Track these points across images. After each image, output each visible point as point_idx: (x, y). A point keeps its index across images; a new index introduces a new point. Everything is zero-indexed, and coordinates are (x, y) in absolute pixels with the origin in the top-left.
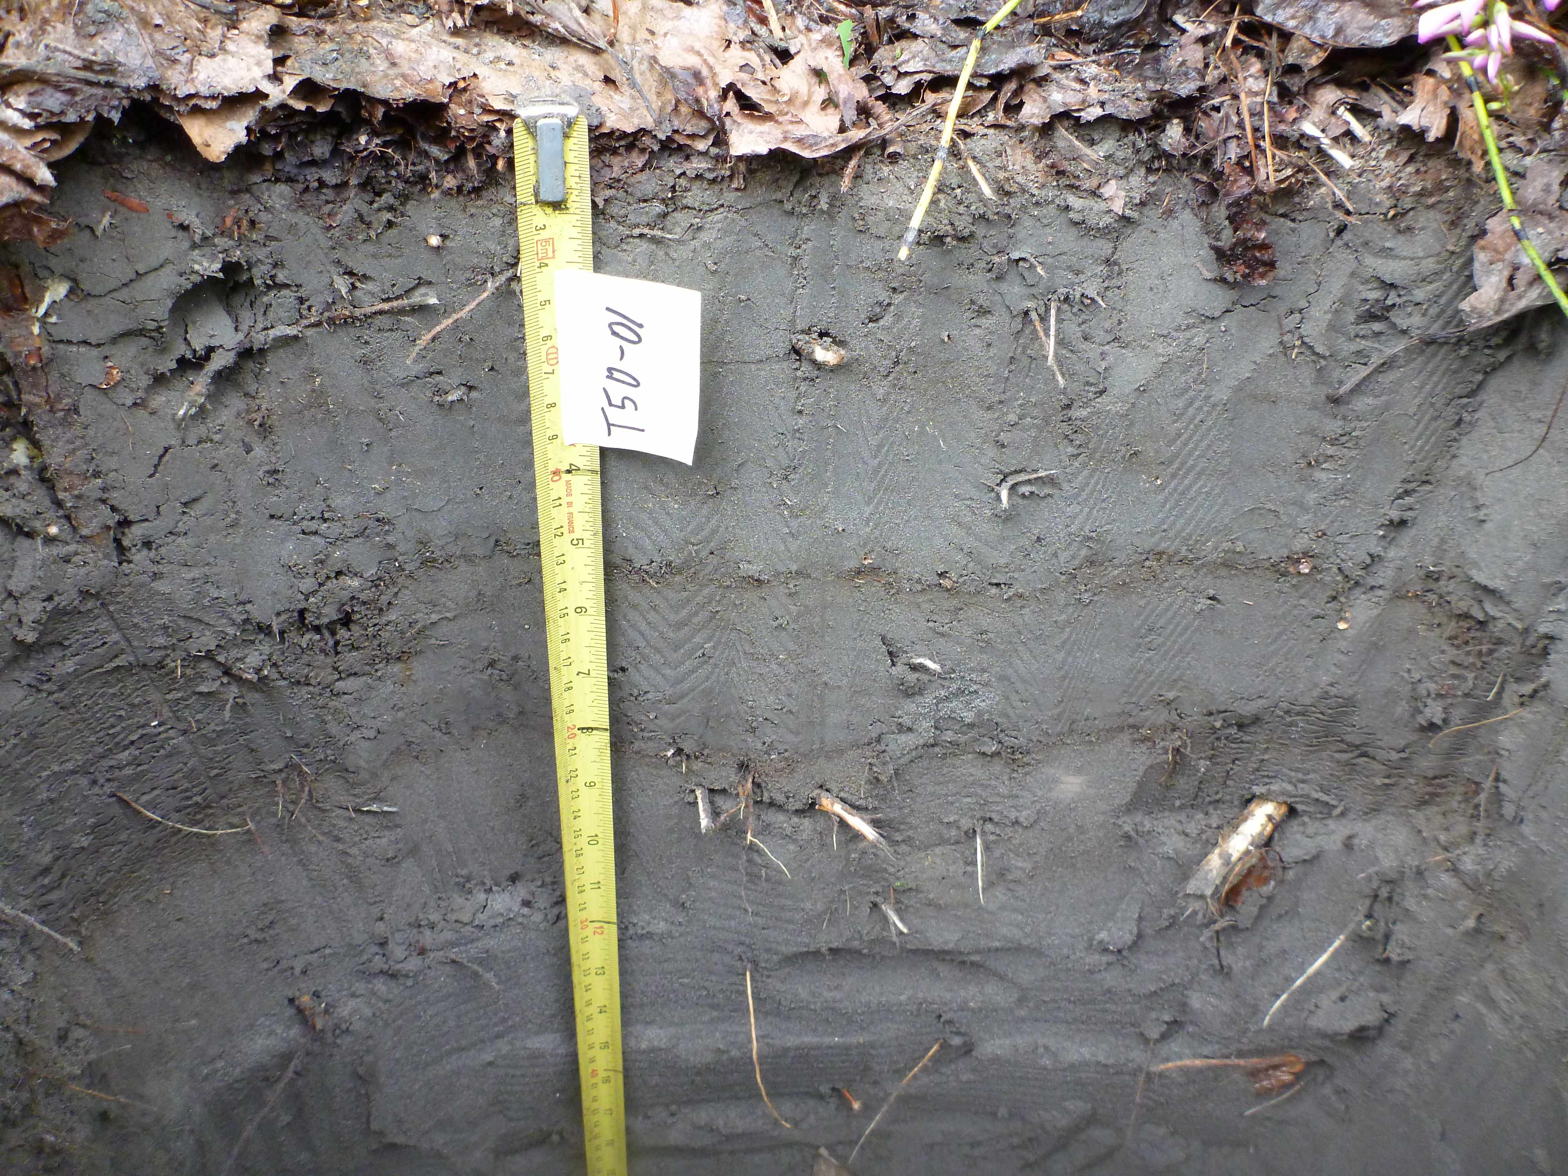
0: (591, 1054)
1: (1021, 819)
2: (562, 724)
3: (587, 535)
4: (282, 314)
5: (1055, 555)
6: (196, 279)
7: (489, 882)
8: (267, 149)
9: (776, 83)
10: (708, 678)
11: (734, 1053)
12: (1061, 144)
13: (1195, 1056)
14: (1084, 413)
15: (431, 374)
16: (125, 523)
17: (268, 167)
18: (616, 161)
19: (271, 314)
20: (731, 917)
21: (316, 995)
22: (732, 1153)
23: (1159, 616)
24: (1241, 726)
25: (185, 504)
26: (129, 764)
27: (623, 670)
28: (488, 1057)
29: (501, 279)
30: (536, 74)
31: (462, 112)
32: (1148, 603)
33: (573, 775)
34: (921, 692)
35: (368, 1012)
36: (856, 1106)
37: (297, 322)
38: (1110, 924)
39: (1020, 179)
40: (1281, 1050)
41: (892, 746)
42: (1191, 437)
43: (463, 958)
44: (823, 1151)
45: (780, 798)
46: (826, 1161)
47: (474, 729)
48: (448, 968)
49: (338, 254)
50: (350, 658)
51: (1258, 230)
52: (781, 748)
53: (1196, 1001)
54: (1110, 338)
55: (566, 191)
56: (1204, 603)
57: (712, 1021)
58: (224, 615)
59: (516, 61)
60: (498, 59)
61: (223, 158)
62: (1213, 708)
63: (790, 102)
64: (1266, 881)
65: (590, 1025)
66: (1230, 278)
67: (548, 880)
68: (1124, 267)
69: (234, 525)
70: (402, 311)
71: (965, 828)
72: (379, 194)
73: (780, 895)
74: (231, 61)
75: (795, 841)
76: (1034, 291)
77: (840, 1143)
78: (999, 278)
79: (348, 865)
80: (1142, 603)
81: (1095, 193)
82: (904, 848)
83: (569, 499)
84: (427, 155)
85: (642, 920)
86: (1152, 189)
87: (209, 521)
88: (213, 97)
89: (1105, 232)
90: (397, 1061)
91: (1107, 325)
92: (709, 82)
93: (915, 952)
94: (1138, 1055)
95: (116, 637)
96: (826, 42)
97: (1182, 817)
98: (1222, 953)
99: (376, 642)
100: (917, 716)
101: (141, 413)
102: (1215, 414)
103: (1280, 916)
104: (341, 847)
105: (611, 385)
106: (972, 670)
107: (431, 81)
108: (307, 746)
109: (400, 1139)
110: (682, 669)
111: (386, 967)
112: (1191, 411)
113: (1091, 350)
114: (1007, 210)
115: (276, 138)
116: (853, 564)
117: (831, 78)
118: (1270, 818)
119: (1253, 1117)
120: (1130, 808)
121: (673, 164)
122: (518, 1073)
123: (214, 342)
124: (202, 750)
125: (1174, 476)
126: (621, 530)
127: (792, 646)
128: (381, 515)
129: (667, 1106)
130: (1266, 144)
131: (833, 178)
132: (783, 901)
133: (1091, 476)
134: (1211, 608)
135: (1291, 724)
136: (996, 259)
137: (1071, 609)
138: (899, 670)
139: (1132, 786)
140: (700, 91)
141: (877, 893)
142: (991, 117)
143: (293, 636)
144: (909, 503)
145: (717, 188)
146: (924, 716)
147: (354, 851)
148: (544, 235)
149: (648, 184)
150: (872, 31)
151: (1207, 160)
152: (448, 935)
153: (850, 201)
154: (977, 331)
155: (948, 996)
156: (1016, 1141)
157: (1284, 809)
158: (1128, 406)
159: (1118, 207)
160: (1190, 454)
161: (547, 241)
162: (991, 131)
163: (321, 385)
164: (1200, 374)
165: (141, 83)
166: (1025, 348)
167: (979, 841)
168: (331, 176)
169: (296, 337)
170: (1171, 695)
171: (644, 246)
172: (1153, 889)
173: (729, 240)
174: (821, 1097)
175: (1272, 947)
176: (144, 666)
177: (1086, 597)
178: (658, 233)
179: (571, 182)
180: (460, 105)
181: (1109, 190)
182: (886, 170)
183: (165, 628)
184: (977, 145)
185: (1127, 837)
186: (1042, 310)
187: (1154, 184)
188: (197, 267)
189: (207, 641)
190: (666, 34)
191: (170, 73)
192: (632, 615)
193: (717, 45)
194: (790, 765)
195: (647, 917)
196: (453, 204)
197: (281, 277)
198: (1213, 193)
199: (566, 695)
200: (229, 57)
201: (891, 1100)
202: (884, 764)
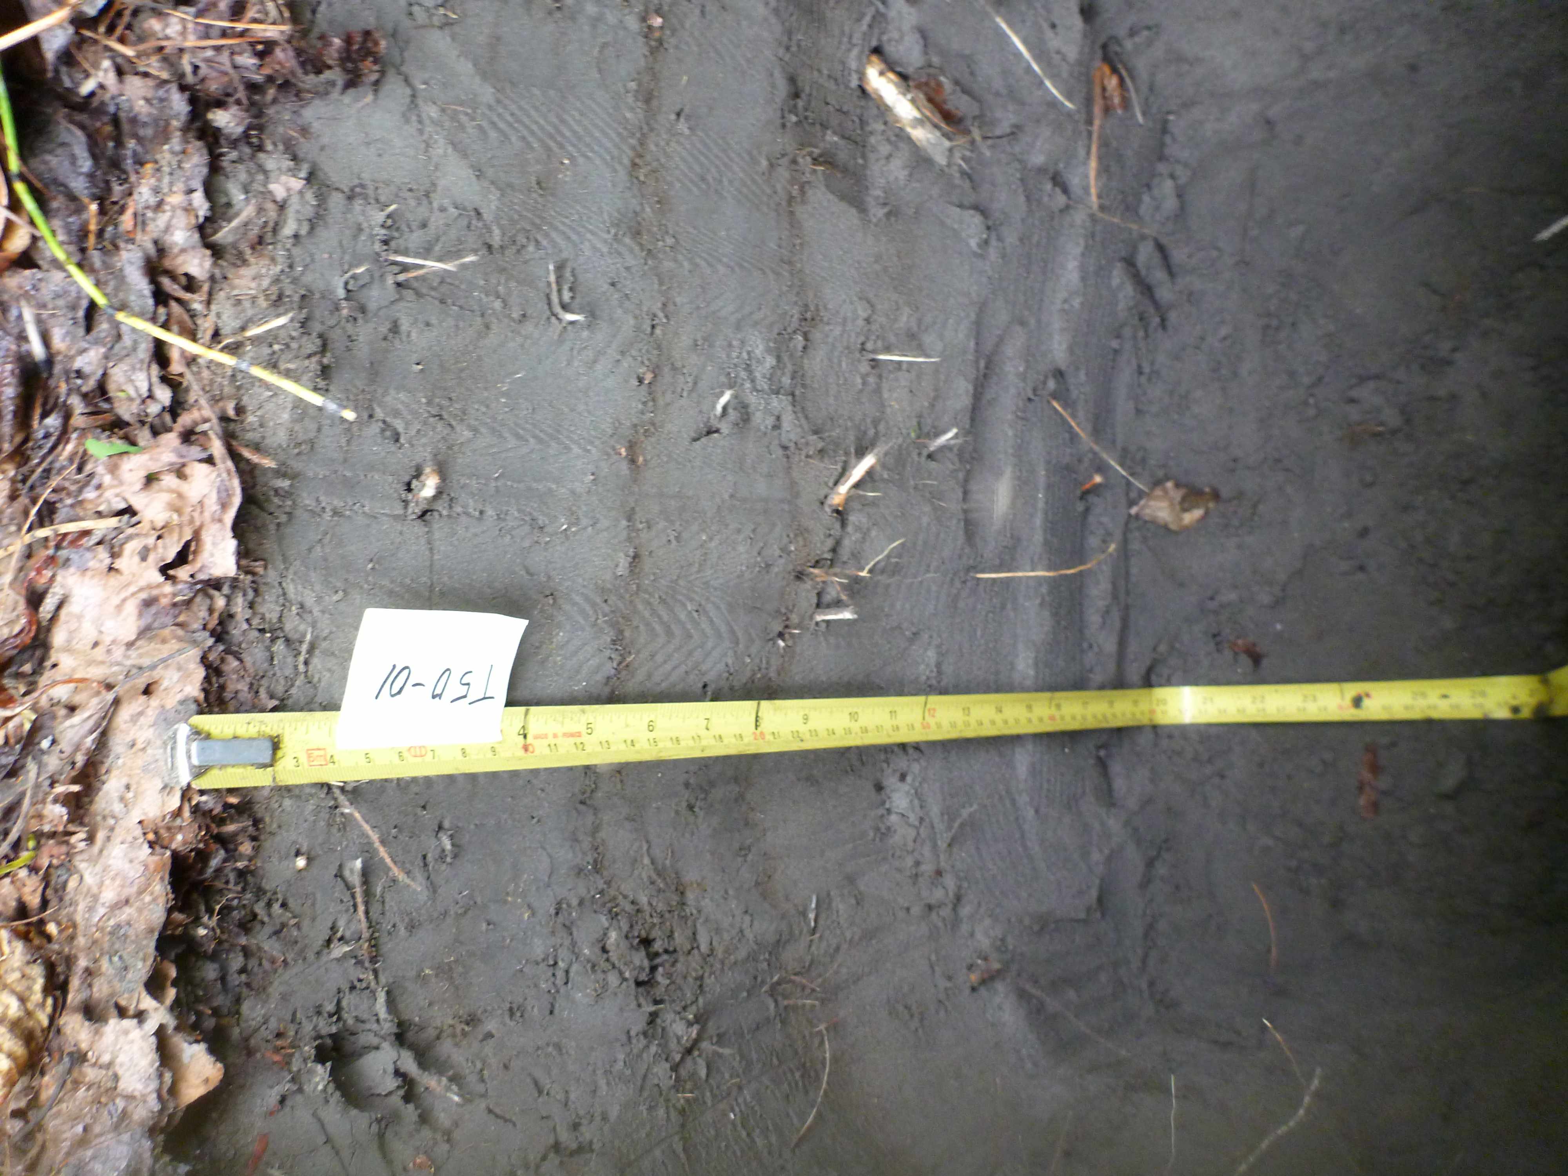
0: (1035, 720)
3: (584, 721)
4: (365, 1006)
5: (628, 269)
6: (331, 1086)
7: (881, 811)
8: (210, 1023)
9: (160, 524)
11: (1044, 590)
12: (230, 239)
13: (1085, 163)
14: (497, 232)
15: (426, 865)
16: (556, 1147)
17: (225, 1021)
18: (232, 687)
19: (365, 1016)
20: (929, 591)
21: (970, 968)
22: (1128, 593)
23: (690, 168)
24: (796, 95)
25: (540, 1092)
26: (767, 1137)
27: (705, 686)
28: (1030, 813)
29: (342, 798)
30: (140, 762)
31: (179, 837)
32: (679, 180)
33: (796, 735)
34: (745, 406)
35: (987, 922)
36: (1098, 479)
37: (373, 992)
38: (964, 235)
39: (266, 283)
40: (1089, 82)
41: (793, 436)
42: (527, 127)
43: (947, 836)
44: (1134, 510)
45: (830, 543)
46: (1143, 508)
47: (746, 823)
48: (955, 850)
49: (311, 956)
50: (680, 939)
51: (330, 44)
52: (785, 540)
53: (1038, 159)
54: (425, 202)
55: (261, 737)
56: (682, 126)
57: (1015, 609)
58: (639, 1056)
59: (124, 781)
60: (122, 799)
61: (219, 1065)
62: (779, 122)
63: (178, 511)
64: (939, 85)
65: (1011, 721)
66: (374, 77)
67: (883, 756)
68: (356, 182)
69: (558, 1047)
70: (368, 894)
71: (868, 369)
72: (255, 916)
73: (915, 544)
74: (122, 1058)
75: (869, 530)
76: (377, 275)
77: (1127, 494)
78: (363, 310)
79: (860, 939)
80: (678, 185)
81: (282, 207)
82: (882, 427)
83: (550, 736)
84: (219, 871)
85: (925, 671)
86: (281, 147)
87: (555, 1071)
88: (161, 1076)
89: (322, 199)
90: (1030, 896)
91: (413, 203)
92: (155, 592)
93: (973, 420)
94: (1079, 217)
95: (657, 1153)
96: (113, 469)
97: (872, 156)
98: (998, 132)
99: (667, 915)
101: (457, 1135)
102: (507, 102)
103: (972, 74)
104: (844, 947)
105: (448, 696)
106: (728, 356)
107: (146, 866)
108: (755, 978)
109: (1094, 893)
110: (709, 631)
111: (950, 906)
112: (502, 125)
113: (437, 221)
114: (296, 298)
115: (199, 1014)
116: (624, 467)
117: (154, 467)
118: (882, 73)
119: (1144, 114)
120: (862, 209)
121: (238, 630)
122: (1045, 786)
123: (391, 1069)
124: (756, 1072)
125: (561, 146)
126: (579, 687)
127: (695, 527)
128: (552, 911)
129: (1082, 651)
130: (240, 26)
131: (257, 472)
132: (920, 543)
133: (556, 229)
134: (688, 118)
135: (799, 46)
136: (345, 312)
137: (680, 257)
138: (725, 428)
139: (843, 206)
140: (164, 601)
141: (919, 454)
142: (197, 306)
143: (659, 992)
144: (572, 410)
145: (262, 588)
146: (768, 404)
147: (848, 935)
148: (303, 759)
149: (255, 656)
150: (100, 420)
151: (253, 87)
152: (927, 851)
153: (282, 456)
154: (414, 335)
155: (1013, 391)
156: (1141, 334)
157: (874, 59)
158: (493, 189)
159: (297, 184)
160: (542, 128)
161: (309, 756)
162: (213, 307)
163: (431, 968)
164: (467, 114)
165: (147, 1144)
166: (433, 289)
168: (236, 962)
169: (388, 993)
170: (764, 163)
171: (316, 661)
172: (935, 191)
173: (313, 576)
174: (1087, 510)
175: (998, 84)
176: (683, 1126)
177: (670, 241)
178: (304, 648)
179: (252, 731)
180: (172, 839)
181: (278, 190)
182: (251, 419)
183: (650, 1109)
184: (229, 322)
185: (888, 215)
186: (396, 269)
187: (275, 144)
188: (320, 1087)
189: (662, 1072)
190: (101, 632)
191: (136, 1117)
192: (657, 678)
193: (114, 581)
195: (922, 667)
196: (268, 844)
197: (330, 1007)
198: (285, 85)
199: (726, 741)
200: (118, 1061)
201: (1096, 448)
202: (807, 444)
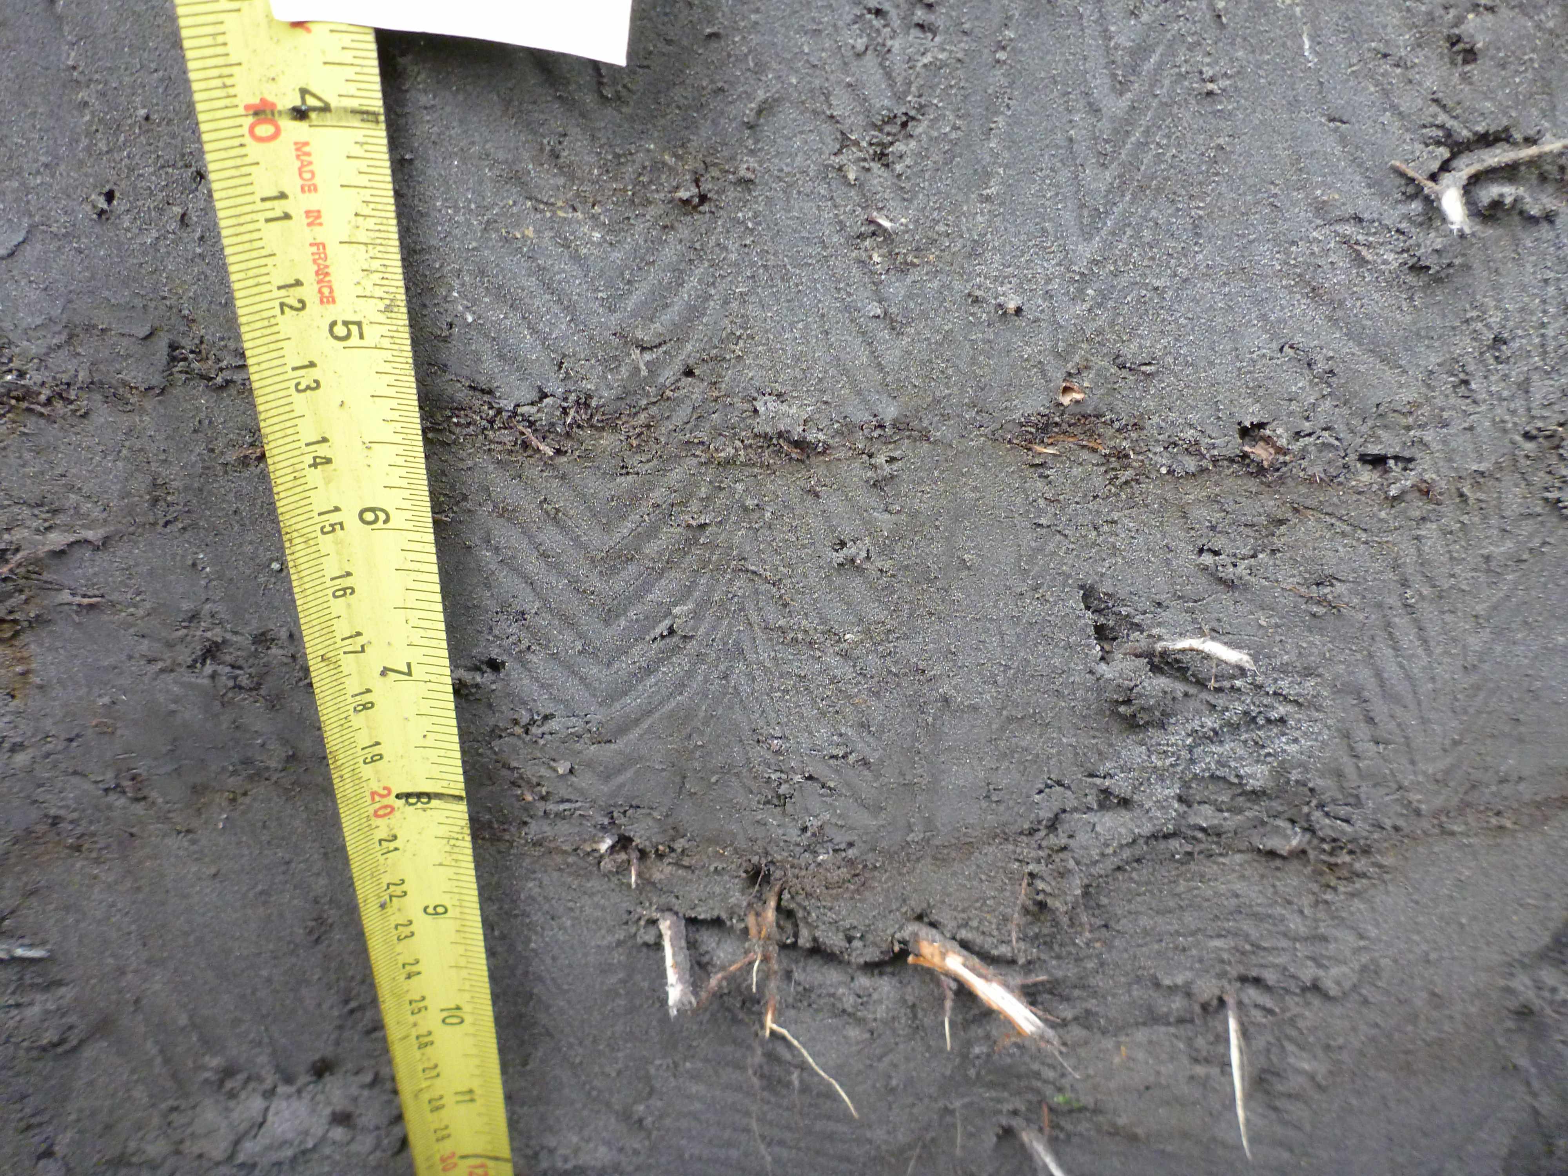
1: (1327, 983)
2: (356, 786)
3: (370, 311)
10: (681, 687)
33: (395, 892)
41: (1083, 837)
45: (834, 940)
52: (841, 839)
71: (1206, 997)
82: (1078, 1033)
83: (311, 201)
85: (567, 1143)
106: (1284, 669)
110: (624, 665)
116: (1033, 404)
126: (459, 302)
127: (874, 611)
141: (1015, 1113)
146: (1161, 774)
167: (1233, 1025)
185: (1526, 1013)
199: (358, 720)
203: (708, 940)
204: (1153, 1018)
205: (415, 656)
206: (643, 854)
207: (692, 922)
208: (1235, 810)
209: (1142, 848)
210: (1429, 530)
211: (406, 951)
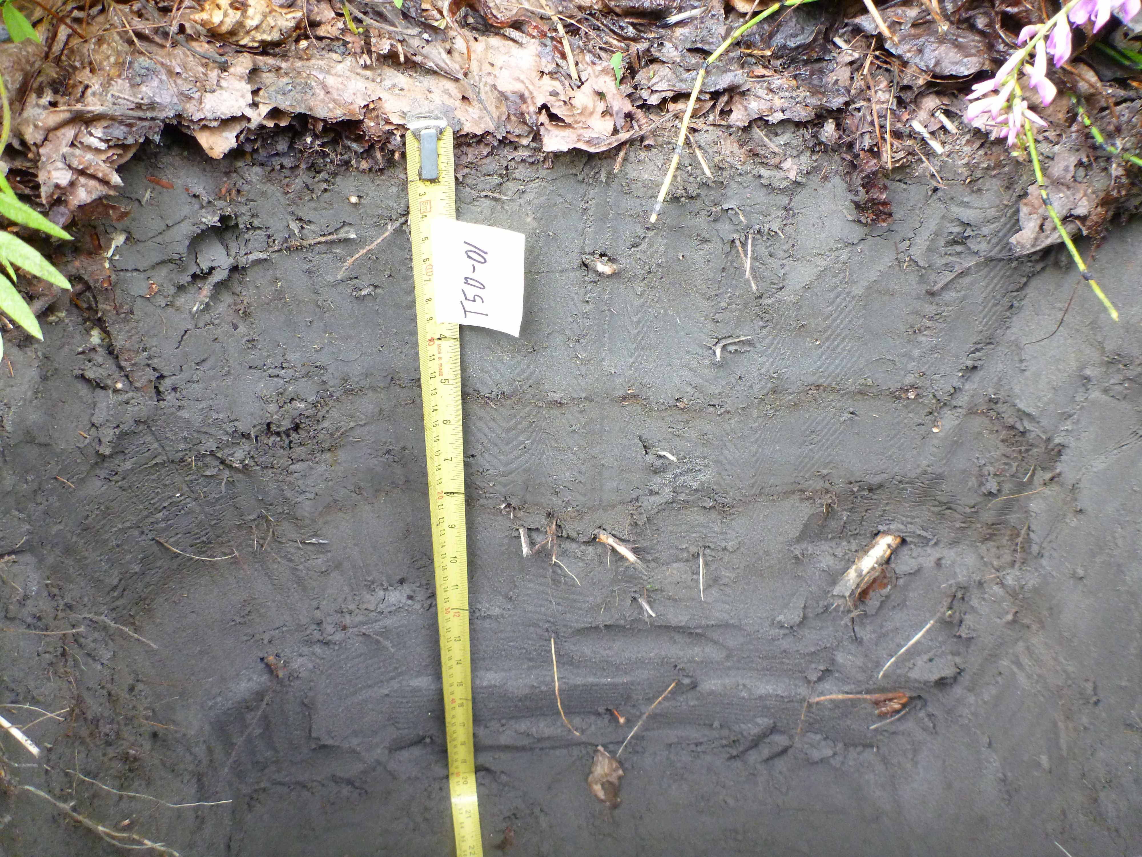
0: (451, 689)
1: (729, 547)
2: (434, 490)
3: (450, 377)
4: (256, 244)
5: (751, 387)
6: (204, 227)
7: (386, 584)
8: (248, 148)
9: (573, 101)
10: (527, 462)
11: (543, 688)
12: (755, 137)
13: (840, 692)
14: (770, 301)
15: (351, 279)
16: (162, 377)
17: (248, 157)
18: (470, 150)
19: (250, 245)
20: (541, 606)
21: (278, 655)
22: (542, 749)
23: (818, 424)
24: (870, 490)
25: (198, 364)
26: (163, 520)
27: (473, 456)
28: (386, 692)
29: (397, 224)
30: (419, 97)
31: (372, 124)
32: (810, 416)
33: (441, 521)
34: (664, 471)
35: (310, 666)
36: (622, 720)
37: (266, 250)
38: (786, 611)
39: (729, 159)
40: (894, 689)
41: (646, 503)
42: (838, 316)
43: (369, 632)
44: (600, 748)
45: (573, 534)
46: (602, 754)
47: (377, 491)
48: (361, 638)
49: (291, 209)
50: (299, 451)
51: (882, 193)
52: (575, 504)
53: (840, 658)
54: (787, 255)
55: (439, 171)
56: (846, 416)
57: (529, 668)
58: (221, 428)
59: (405, 87)
60: (394, 86)
61: (222, 156)
62: (852, 479)
63: (581, 114)
64: (885, 585)
65: (451, 671)
66: (864, 221)
67: (424, 582)
68: (796, 211)
69: (228, 373)
70: (333, 242)
71: (693, 552)
72: (319, 172)
73: (573, 593)
74: (225, 95)
75: (583, 560)
76: (738, 227)
77: (611, 743)
78: (715, 221)
79: (298, 577)
80: (807, 416)
81: (777, 167)
82: (653, 564)
83: (440, 355)
84: (349, 148)
85: (485, 607)
86: (815, 164)
87: (211, 373)
88: (215, 120)
89: (783, 191)
90: (328, 695)
91: (785, 247)
92: (529, 101)
93: (660, 627)
94: (803, 691)
95: (156, 445)
96: (605, 71)
97: (833, 544)
98: (856, 628)
99: (315, 441)
100: (661, 486)
101: (170, 310)
102: (853, 303)
103: (894, 607)
104: (292, 565)
105: (467, 288)
106: (698, 457)
107: (352, 104)
108: (271, 504)
109: (330, 742)
110: (511, 456)
111: (321, 638)
112: (839, 300)
113: (774, 263)
114: (721, 179)
115: (255, 140)
116: (621, 393)
117: (609, 97)
118: (889, 546)
119: (876, 730)
120: (799, 540)
121: (507, 153)
122: (405, 701)
123: (215, 264)
124: (207, 509)
125: (827, 339)
126: (472, 372)
127: (581, 443)
128: (318, 364)
129: (500, 720)
130: (888, 137)
131: (609, 160)
132: (575, 597)
133: (774, 339)
134: (851, 419)
135: (903, 489)
136: (714, 209)
137: (760, 420)
138: (650, 458)
139: (800, 527)
140: (524, 107)
141: (635, 592)
142: (711, 117)
143: (263, 439)
144: (657, 357)
145: (534, 167)
146: (666, 485)
147: (301, 567)
148: (424, 198)
149: (491, 165)
150: (635, 61)
151: (850, 146)
152: (361, 618)
153: (620, 175)
154: (701, 252)
155: (681, 654)
156: (724, 742)
157: (898, 540)
158: (797, 297)
159: (792, 175)
160: (838, 326)
161: (426, 202)
162: (712, 127)
163: (281, 287)
164: (844, 278)
165: (171, 114)
166: (732, 263)
167: (701, 560)
168: (288, 162)
169: (266, 260)
170: (825, 472)
171: (488, 202)
172: (814, 589)
173: (543, 199)
174: (599, 714)
175: (889, 625)
176: (172, 461)
177: (771, 413)
178: (497, 195)
179: (441, 166)
180: (371, 119)
181: (787, 164)
182: (643, 155)
183: (185, 438)
184: (702, 138)
185: (796, 558)
186: (743, 239)
187: (816, 161)
188: (204, 220)
189: (210, 444)
190: (501, 68)
191: (188, 105)
192: (480, 424)
193: (536, 75)
194: (580, 515)
195: (488, 605)
196: (366, 178)
197: (256, 223)
198: (854, 166)
199: (437, 473)
200: (224, 92)
201: (644, 717)
202: (641, 514)
203: (534, 535)
204: (678, 560)
205: (453, 456)
206: (514, 509)
207: (529, 529)
208: (692, 495)
209: (664, 506)
210: (733, 421)
211: (442, 539)
